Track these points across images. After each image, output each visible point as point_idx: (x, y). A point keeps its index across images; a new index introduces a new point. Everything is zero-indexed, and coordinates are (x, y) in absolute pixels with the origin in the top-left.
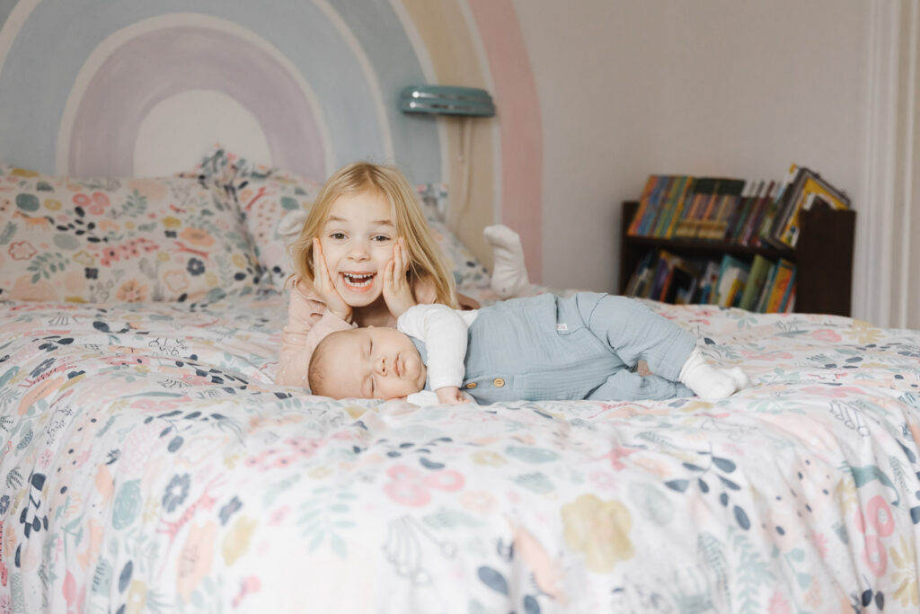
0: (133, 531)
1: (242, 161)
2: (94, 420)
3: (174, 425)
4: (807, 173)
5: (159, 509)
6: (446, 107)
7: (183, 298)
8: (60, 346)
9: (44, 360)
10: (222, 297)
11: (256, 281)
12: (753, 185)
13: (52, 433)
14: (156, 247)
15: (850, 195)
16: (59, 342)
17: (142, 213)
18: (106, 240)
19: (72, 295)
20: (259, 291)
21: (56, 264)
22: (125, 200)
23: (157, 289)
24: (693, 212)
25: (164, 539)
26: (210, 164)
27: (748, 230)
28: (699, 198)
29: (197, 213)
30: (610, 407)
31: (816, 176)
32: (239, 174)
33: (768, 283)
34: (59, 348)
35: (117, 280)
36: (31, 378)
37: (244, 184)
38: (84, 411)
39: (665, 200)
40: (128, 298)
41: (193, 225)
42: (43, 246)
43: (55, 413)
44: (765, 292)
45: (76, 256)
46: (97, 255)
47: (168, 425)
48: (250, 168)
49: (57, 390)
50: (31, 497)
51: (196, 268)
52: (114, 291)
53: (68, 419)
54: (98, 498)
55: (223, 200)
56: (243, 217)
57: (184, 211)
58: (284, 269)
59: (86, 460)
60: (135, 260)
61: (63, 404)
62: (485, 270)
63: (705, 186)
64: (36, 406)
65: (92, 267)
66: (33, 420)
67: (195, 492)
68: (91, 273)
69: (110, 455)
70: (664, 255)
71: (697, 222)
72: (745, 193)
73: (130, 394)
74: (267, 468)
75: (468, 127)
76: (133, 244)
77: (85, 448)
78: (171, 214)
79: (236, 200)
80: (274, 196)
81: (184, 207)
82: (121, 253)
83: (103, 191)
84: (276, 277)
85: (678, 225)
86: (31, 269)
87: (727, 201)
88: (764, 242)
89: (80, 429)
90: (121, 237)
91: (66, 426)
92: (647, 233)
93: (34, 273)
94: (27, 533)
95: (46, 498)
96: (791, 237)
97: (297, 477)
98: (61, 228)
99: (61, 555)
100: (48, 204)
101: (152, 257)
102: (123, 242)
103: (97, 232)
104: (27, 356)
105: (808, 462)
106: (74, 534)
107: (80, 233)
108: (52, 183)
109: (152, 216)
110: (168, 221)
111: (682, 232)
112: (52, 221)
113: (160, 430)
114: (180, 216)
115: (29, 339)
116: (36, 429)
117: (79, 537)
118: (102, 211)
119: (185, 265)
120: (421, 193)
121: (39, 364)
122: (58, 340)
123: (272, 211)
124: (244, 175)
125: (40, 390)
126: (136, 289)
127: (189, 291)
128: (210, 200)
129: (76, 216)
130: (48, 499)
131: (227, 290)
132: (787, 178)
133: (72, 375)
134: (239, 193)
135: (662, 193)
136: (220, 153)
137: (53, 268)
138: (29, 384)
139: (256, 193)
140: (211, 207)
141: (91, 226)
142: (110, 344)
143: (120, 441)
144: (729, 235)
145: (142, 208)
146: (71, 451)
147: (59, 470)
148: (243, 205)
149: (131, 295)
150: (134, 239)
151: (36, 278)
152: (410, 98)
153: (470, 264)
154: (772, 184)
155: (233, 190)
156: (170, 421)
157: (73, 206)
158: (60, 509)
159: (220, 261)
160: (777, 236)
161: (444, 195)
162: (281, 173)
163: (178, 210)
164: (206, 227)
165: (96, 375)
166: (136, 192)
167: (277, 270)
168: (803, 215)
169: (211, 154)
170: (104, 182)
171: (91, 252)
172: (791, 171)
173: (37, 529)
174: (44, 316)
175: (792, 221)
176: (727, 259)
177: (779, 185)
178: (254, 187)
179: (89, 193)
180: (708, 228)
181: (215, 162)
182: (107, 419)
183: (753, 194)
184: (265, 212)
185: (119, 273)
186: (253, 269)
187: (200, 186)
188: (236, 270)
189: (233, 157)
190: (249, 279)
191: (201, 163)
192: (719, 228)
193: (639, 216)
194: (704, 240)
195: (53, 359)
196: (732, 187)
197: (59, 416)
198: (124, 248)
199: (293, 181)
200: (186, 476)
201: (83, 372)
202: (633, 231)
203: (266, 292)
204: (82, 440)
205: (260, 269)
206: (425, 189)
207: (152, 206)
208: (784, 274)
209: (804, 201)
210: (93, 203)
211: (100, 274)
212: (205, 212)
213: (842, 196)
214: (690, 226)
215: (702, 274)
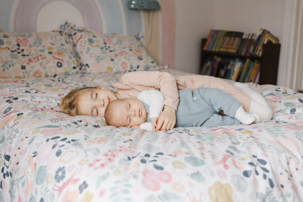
0: (43, 186)
1: (74, 26)
2: (27, 137)
3: (57, 144)
4: (266, 32)
5: (54, 180)
6: (143, 7)
7: (55, 76)
8: (14, 101)
9: (8, 108)
10: (69, 75)
11: (80, 69)
12: (246, 35)
13: (12, 139)
14: (46, 58)
15: (279, 38)
16: (13, 99)
17: (40, 45)
18: (28, 55)
19: (17, 75)
20: (81, 73)
21: (11, 65)
22: (34, 41)
23: (46, 72)
24: (226, 43)
25: (56, 193)
26: (63, 27)
27: (245, 50)
28: (228, 38)
29: (59, 45)
30: (214, 130)
31: (269, 32)
32: (73, 30)
33: (251, 68)
34: (13, 102)
35: (32, 70)
36: (3, 114)
37: (75, 34)
38: (24, 132)
39: (216, 38)
40: (36, 76)
41: (58, 50)
42: (6, 58)
43: (13, 131)
44: (250, 71)
45: (18, 62)
46: (25, 61)
47: (55, 143)
48: (77, 27)
49: (13, 121)
50: (5, 164)
51: (60, 65)
52: (32, 74)
53: (18, 135)
54: (30, 170)
55: (68, 40)
56: (75, 45)
57: (55, 45)
58: (89, 65)
59: (25, 153)
60: (38, 63)
61: (15, 127)
62: (157, 64)
63: (230, 34)
64: (5, 126)
65: (23, 65)
66: (5, 132)
67: (68, 176)
68: (23, 68)
69: (34, 153)
70: (215, 57)
71: (227, 46)
72: (244, 37)
73: (40, 126)
74: (96, 169)
75: (151, 14)
76: (37, 57)
77: (24, 148)
78: (50, 46)
79: (72, 39)
80: (85, 39)
81: (54, 43)
82: (34, 60)
83: (26, 37)
84: (87, 67)
85: (221, 47)
86: (2, 66)
87: (237, 40)
88: (250, 54)
89: (22, 140)
90: (33, 54)
91: (17, 137)
92: (210, 49)
93: (3, 68)
94: (4, 177)
95: (10, 165)
96: (259, 53)
97: (108, 174)
98: (12, 51)
99: (17, 189)
100: (7, 43)
101: (44, 61)
102: (34, 56)
103: (25, 53)
104: (2, 105)
105: (290, 158)
106: (21, 182)
107: (19, 53)
108: (8, 34)
109: (44, 46)
110: (50, 48)
111: (222, 50)
112: (9, 49)
113: (52, 145)
114: (54, 46)
115: (2, 98)
116: (6, 136)
117: (23, 184)
118: (26, 45)
119: (55, 64)
120: (135, 36)
121: (6, 109)
122: (13, 98)
123: (85, 43)
124: (75, 30)
125: (7, 120)
126: (39, 73)
127: (57, 73)
128: (63, 40)
129: (17, 47)
130: (11, 166)
131: (70, 73)
132: (259, 33)
133: (18, 115)
134: (74, 37)
135: (215, 36)
136: (66, 23)
137: (10, 66)
138: (3, 117)
139: (79, 37)
140: (64, 43)
141: (23, 50)
142: (31, 100)
143: (37, 148)
144: (238, 51)
145: (40, 43)
146: (19, 149)
147: (15, 155)
148: (75, 41)
149: (38, 75)
150: (38, 55)
151: (4, 70)
152: (131, 3)
153: (152, 62)
154: (253, 35)
155: (71, 36)
156: (55, 141)
157: (16, 43)
158: (16, 170)
159: (68, 62)
160: (255, 52)
161: (143, 37)
162: (88, 29)
163: (53, 44)
164: (63, 50)
165: (27, 115)
166: (38, 38)
167: (87, 65)
168: (264, 46)
169: (63, 24)
170: (26, 34)
171: (23, 60)
172: (260, 30)
173: (8, 176)
174: (8, 86)
175: (260, 48)
176: (237, 59)
177: (256, 35)
178: (79, 35)
179: (21, 38)
180: (231, 48)
181: (65, 26)
182: (32, 137)
183: (247, 37)
184: (83, 44)
185: (33, 67)
186: (79, 65)
187: (60, 35)
188: (73, 65)
189: (72, 24)
190: (78, 68)
191: (60, 27)
192: (234, 49)
193: (207, 43)
194: (229, 53)
195: (11, 107)
196: (239, 35)
197: (14, 133)
198: (35, 58)
199: (92, 33)
200: (64, 168)
201: (22, 114)
202: (205, 48)
203: (84, 73)
204: (23, 145)
205: (81, 65)
206: (136, 34)
207: (44, 43)
208: (257, 65)
209: (264, 41)
210: (23, 42)
211: (27, 68)
212: (62, 45)
213: (276, 39)
214: (225, 48)
215: (228, 64)
